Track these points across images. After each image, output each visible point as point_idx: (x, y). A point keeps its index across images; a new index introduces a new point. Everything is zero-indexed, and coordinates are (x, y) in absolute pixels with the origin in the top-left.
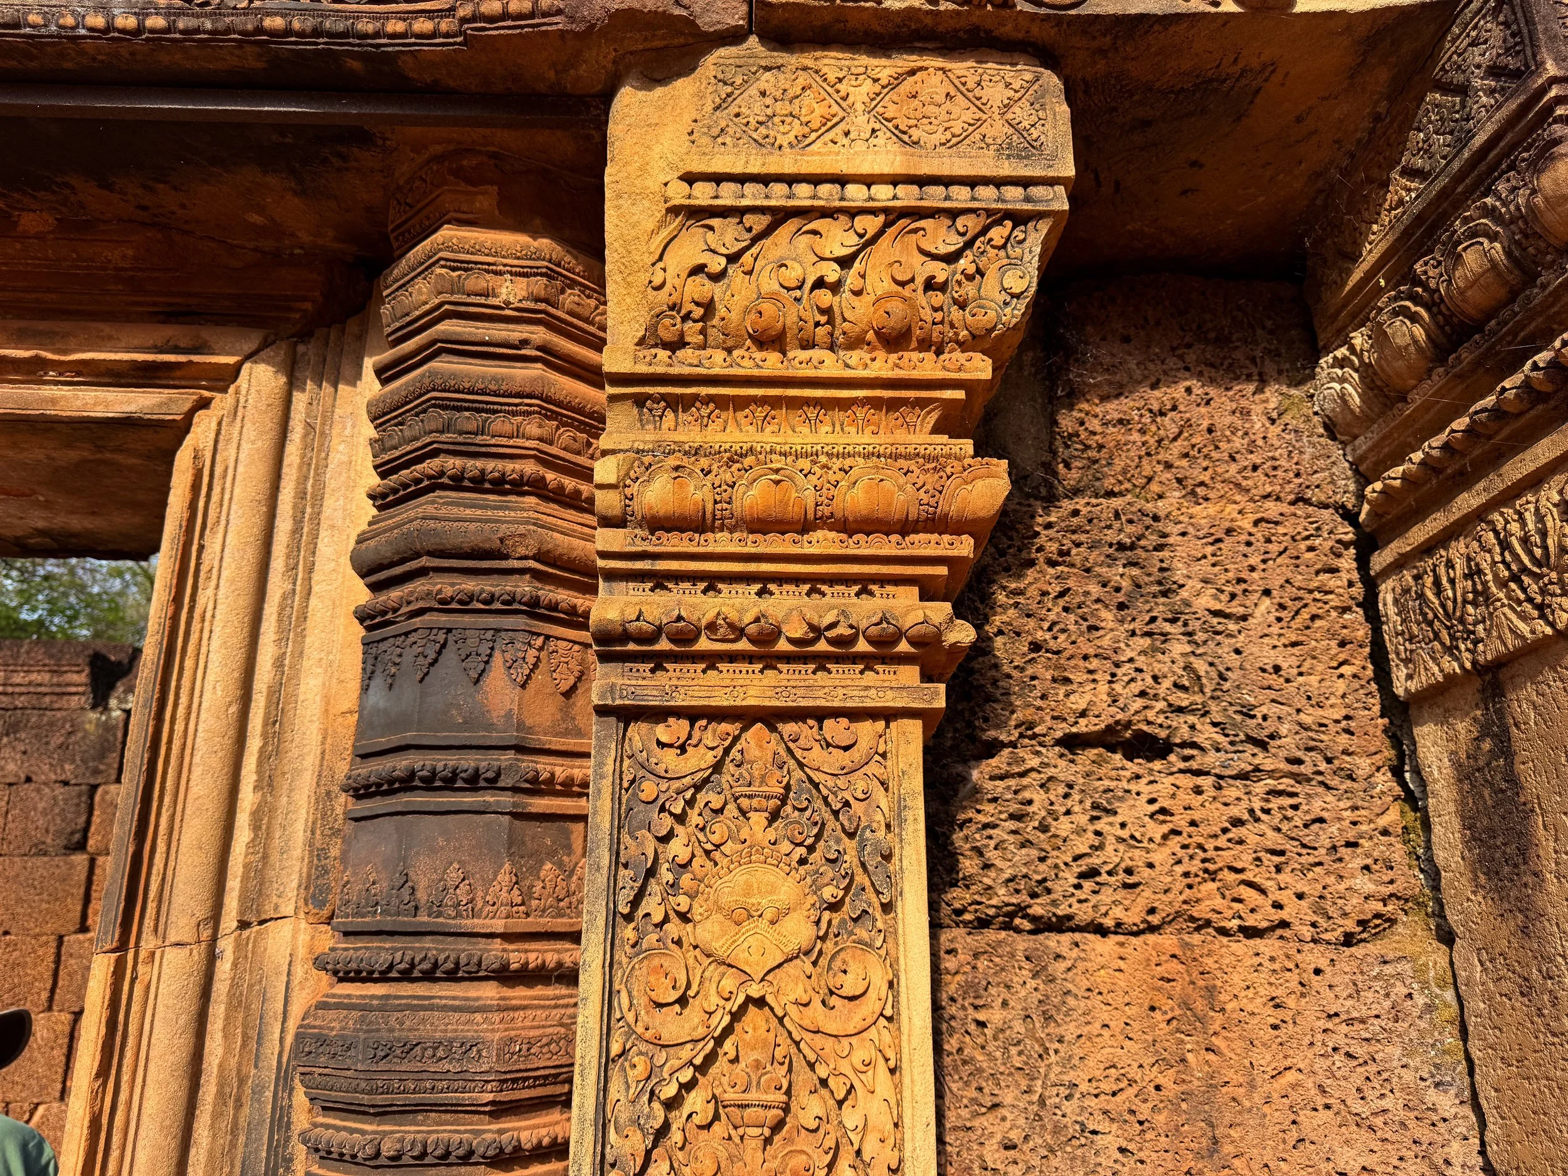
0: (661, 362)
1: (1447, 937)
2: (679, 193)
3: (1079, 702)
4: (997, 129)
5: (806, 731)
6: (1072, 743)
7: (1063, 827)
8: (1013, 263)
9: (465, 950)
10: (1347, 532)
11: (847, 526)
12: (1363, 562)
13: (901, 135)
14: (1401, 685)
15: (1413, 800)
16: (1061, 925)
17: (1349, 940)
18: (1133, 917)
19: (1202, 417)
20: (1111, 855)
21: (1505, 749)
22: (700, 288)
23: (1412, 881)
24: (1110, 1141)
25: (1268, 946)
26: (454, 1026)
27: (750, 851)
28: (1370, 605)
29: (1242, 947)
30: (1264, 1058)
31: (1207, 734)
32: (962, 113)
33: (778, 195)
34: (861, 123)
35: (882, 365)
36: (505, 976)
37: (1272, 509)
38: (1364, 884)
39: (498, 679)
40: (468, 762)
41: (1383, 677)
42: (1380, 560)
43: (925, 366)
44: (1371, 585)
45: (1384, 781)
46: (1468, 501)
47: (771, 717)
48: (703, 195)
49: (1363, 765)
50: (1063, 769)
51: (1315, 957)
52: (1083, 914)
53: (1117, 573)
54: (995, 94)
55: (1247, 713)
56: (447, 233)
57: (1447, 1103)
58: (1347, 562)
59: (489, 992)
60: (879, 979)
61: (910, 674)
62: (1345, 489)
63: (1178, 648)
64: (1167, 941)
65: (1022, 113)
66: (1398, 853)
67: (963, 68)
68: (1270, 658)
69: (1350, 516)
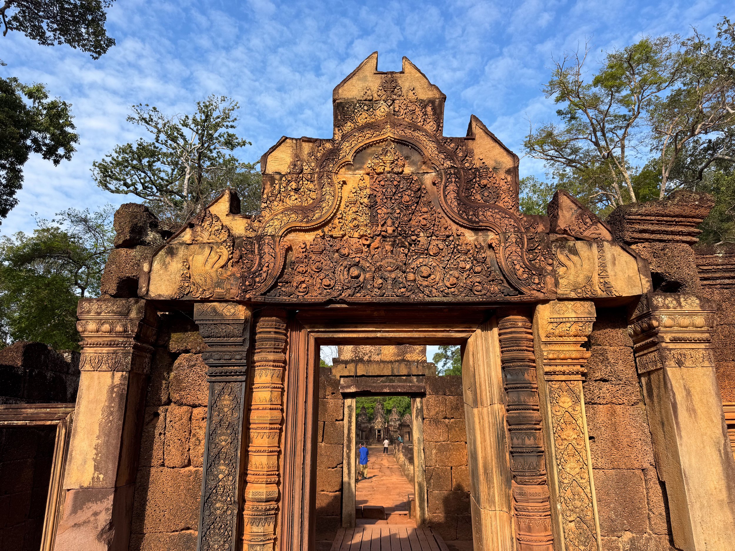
0: (549, 339)
1: (645, 404)
2: (549, 320)
3: (596, 375)
4: (587, 311)
5: (569, 382)
6: (596, 381)
7: (595, 391)
8: (589, 327)
9: (529, 407)
10: (632, 350)
11: (572, 359)
12: (634, 355)
13: (575, 312)
14: (639, 372)
15: (641, 386)
16: (595, 404)
17: (632, 405)
18: (605, 402)
19: (611, 334)
20: (601, 395)
21: (650, 382)
22: (552, 331)
23: (640, 397)
24: (603, 429)
25: (622, 406)
26: (529, 415)
27: (564, 396)
28: (635, 360)
29: (619, 406)
30: (621, 419)
31: (613, 379)
32: (582, 308)
33: (561, 320)
34: (570, 311)
35: (574, 339)
36: (534, 410)
37: (621, 347)
38: (634, 398)
39: (526, 375)
40: (526, 385)
41: (637, 371)
42: (637, 355)
43: (579, 339)
44: (635, 358)
45: (637, 385)
46: (646, 352)
47: (565, 381)
48: (552, 320)
49: (634, 383)
50: (595, 384)
51: (628, 407)
52: (598, 402)
53: (601, 358)
54: (586, 306)
55: (618, 376)
56: (511, 317)
57: (645, 425)
58: (632, 355)
59: (532, 411)
60: (579, 408)
61: (580, 376)
62: (632, 344)
63: (609, 368)
64: (609, 405)
65: (589, 308)
66: (639, 394)
67: (582, 302)
68: (621, 368)
69: (632, 348)
